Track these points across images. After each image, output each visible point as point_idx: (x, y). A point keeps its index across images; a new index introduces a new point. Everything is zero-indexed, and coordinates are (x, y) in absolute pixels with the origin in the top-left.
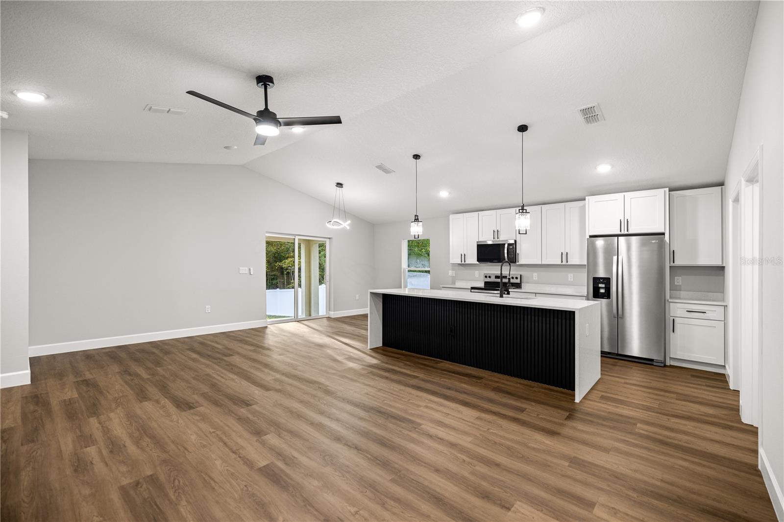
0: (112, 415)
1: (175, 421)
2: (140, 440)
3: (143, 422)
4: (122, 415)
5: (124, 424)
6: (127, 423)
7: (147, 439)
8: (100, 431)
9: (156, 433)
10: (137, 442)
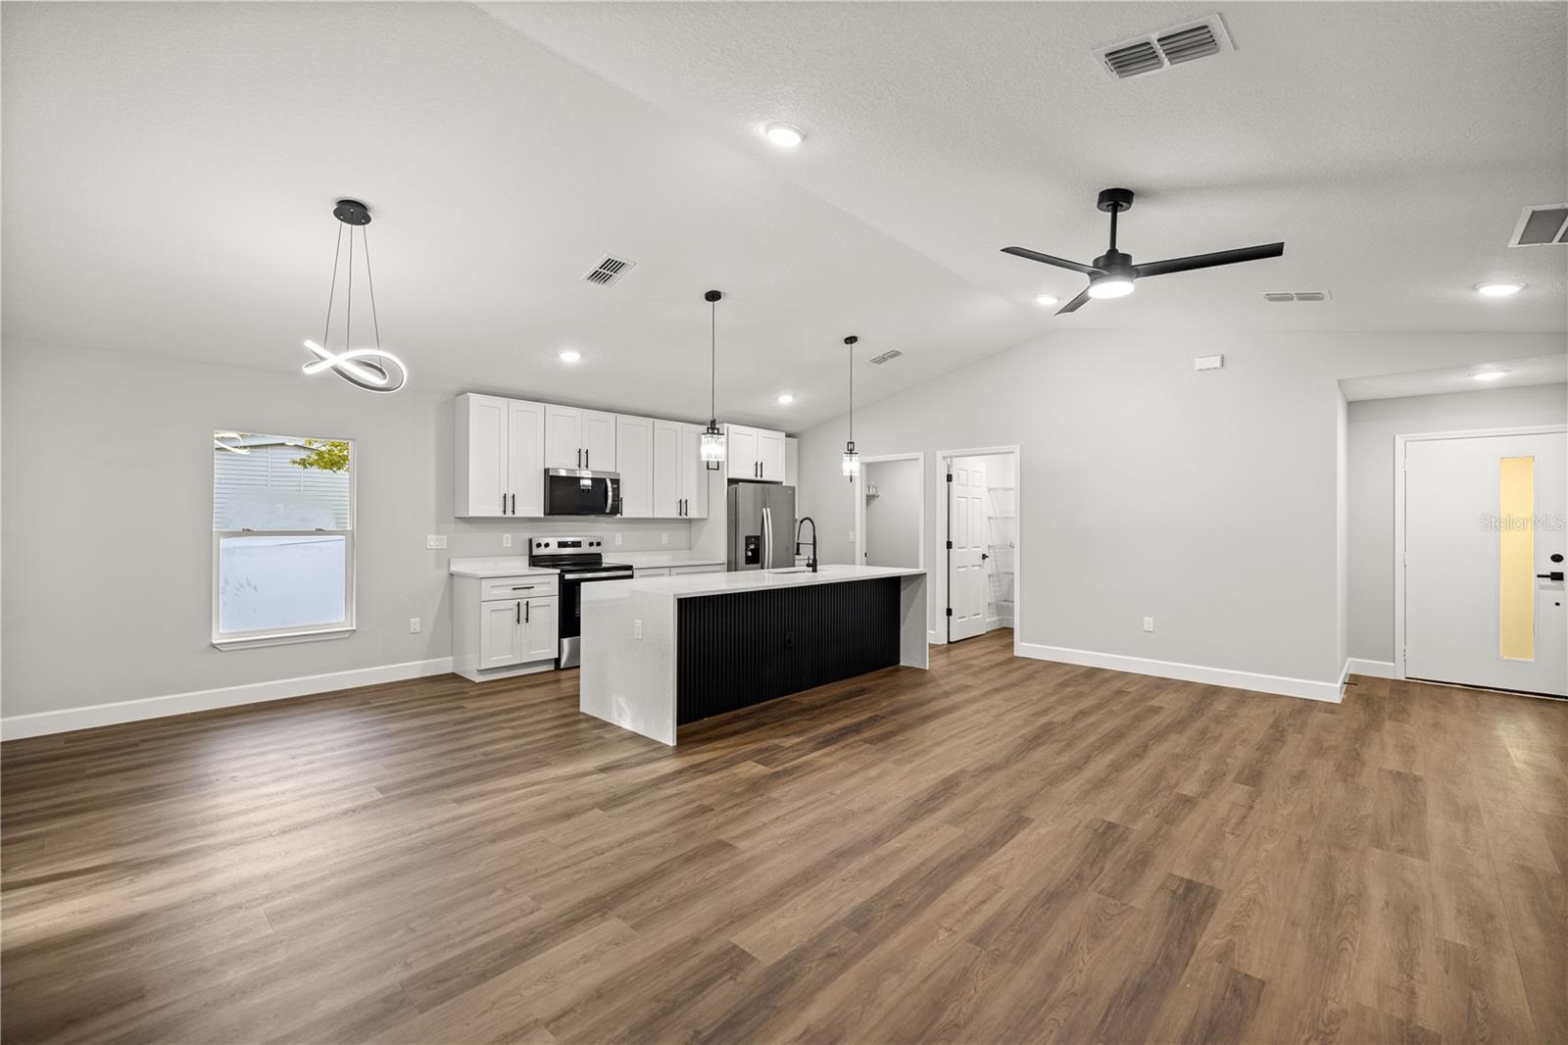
0: (1368, 998)
1: (1259, 884)
2: (1352, 896)
3: (1314, 926)
4: (1345, 976)
5: (1357, 947)
6: (1349, 947)
7: (1340, 891)
8: (1422, 969)
9: (1314, 889)
10: (1359, 896)
